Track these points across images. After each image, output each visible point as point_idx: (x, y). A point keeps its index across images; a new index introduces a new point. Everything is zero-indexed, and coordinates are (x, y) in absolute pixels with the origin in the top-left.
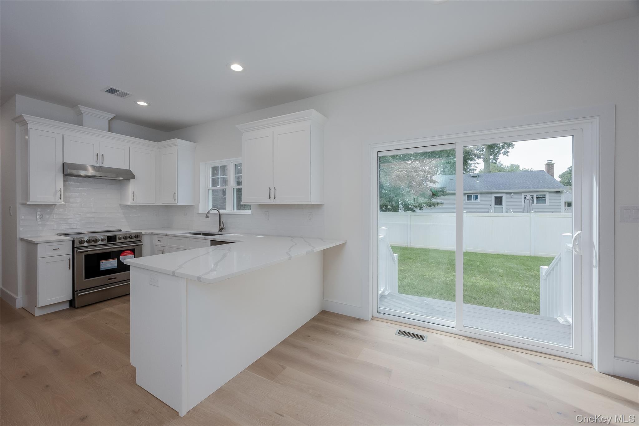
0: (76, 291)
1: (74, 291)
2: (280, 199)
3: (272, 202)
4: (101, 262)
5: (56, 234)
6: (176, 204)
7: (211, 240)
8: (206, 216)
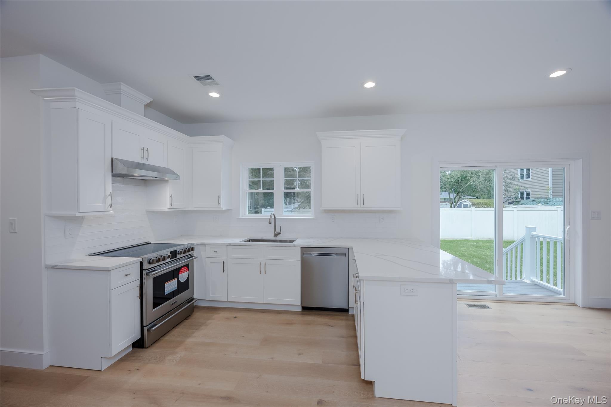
0: (145, 326)
1: (142, 327)
2: (369, 205)
3: (360, 207)
4: (165, 285)
5: (88, 254)
6: (220, 209)
7: (301, 247)
8: (269, 222)
